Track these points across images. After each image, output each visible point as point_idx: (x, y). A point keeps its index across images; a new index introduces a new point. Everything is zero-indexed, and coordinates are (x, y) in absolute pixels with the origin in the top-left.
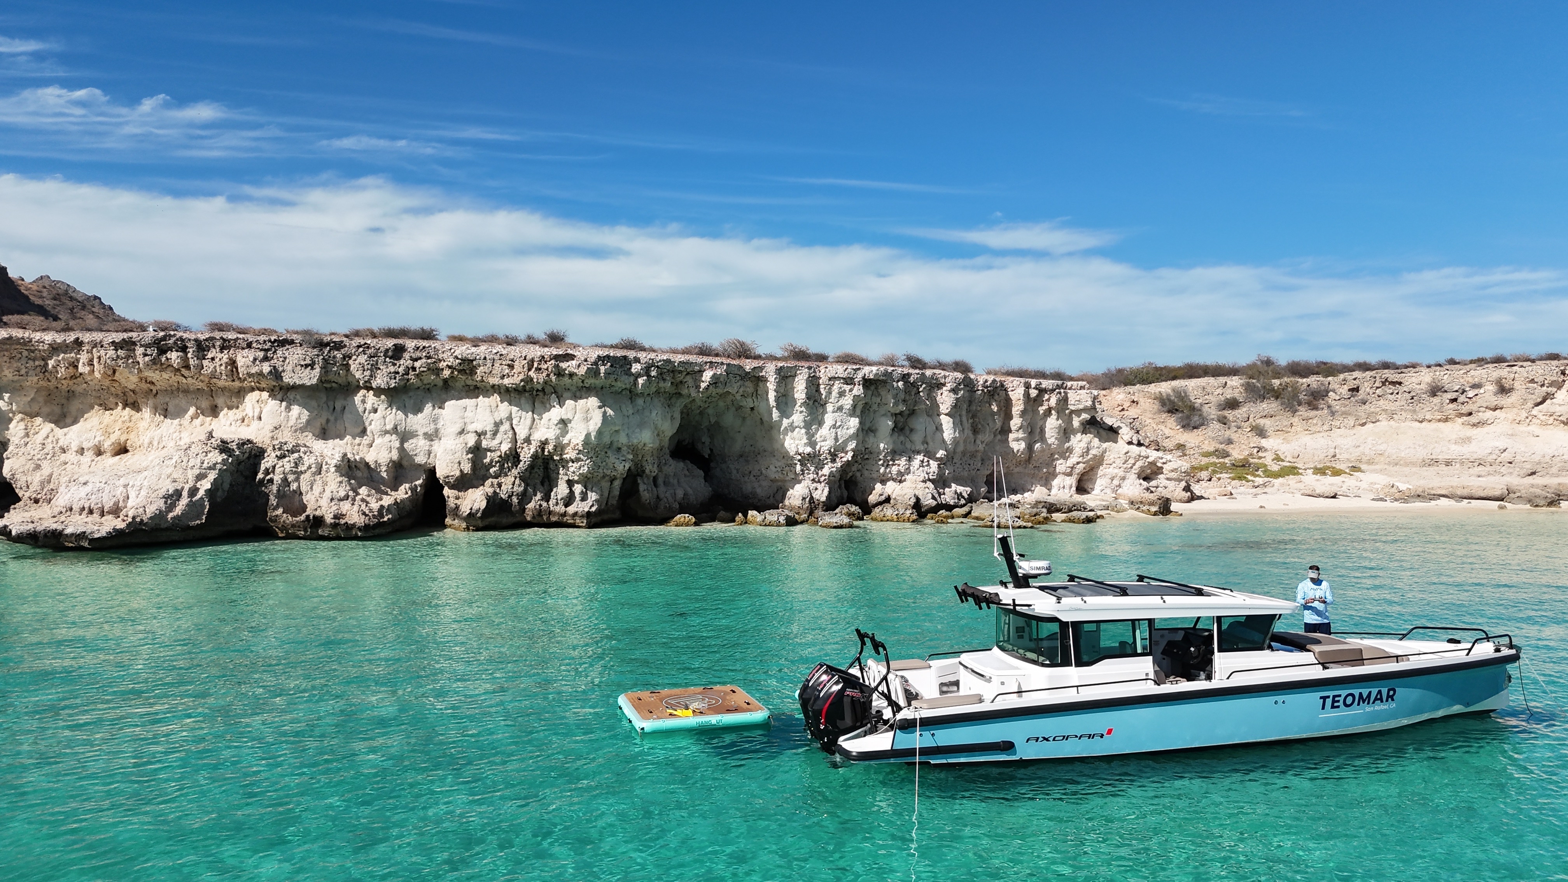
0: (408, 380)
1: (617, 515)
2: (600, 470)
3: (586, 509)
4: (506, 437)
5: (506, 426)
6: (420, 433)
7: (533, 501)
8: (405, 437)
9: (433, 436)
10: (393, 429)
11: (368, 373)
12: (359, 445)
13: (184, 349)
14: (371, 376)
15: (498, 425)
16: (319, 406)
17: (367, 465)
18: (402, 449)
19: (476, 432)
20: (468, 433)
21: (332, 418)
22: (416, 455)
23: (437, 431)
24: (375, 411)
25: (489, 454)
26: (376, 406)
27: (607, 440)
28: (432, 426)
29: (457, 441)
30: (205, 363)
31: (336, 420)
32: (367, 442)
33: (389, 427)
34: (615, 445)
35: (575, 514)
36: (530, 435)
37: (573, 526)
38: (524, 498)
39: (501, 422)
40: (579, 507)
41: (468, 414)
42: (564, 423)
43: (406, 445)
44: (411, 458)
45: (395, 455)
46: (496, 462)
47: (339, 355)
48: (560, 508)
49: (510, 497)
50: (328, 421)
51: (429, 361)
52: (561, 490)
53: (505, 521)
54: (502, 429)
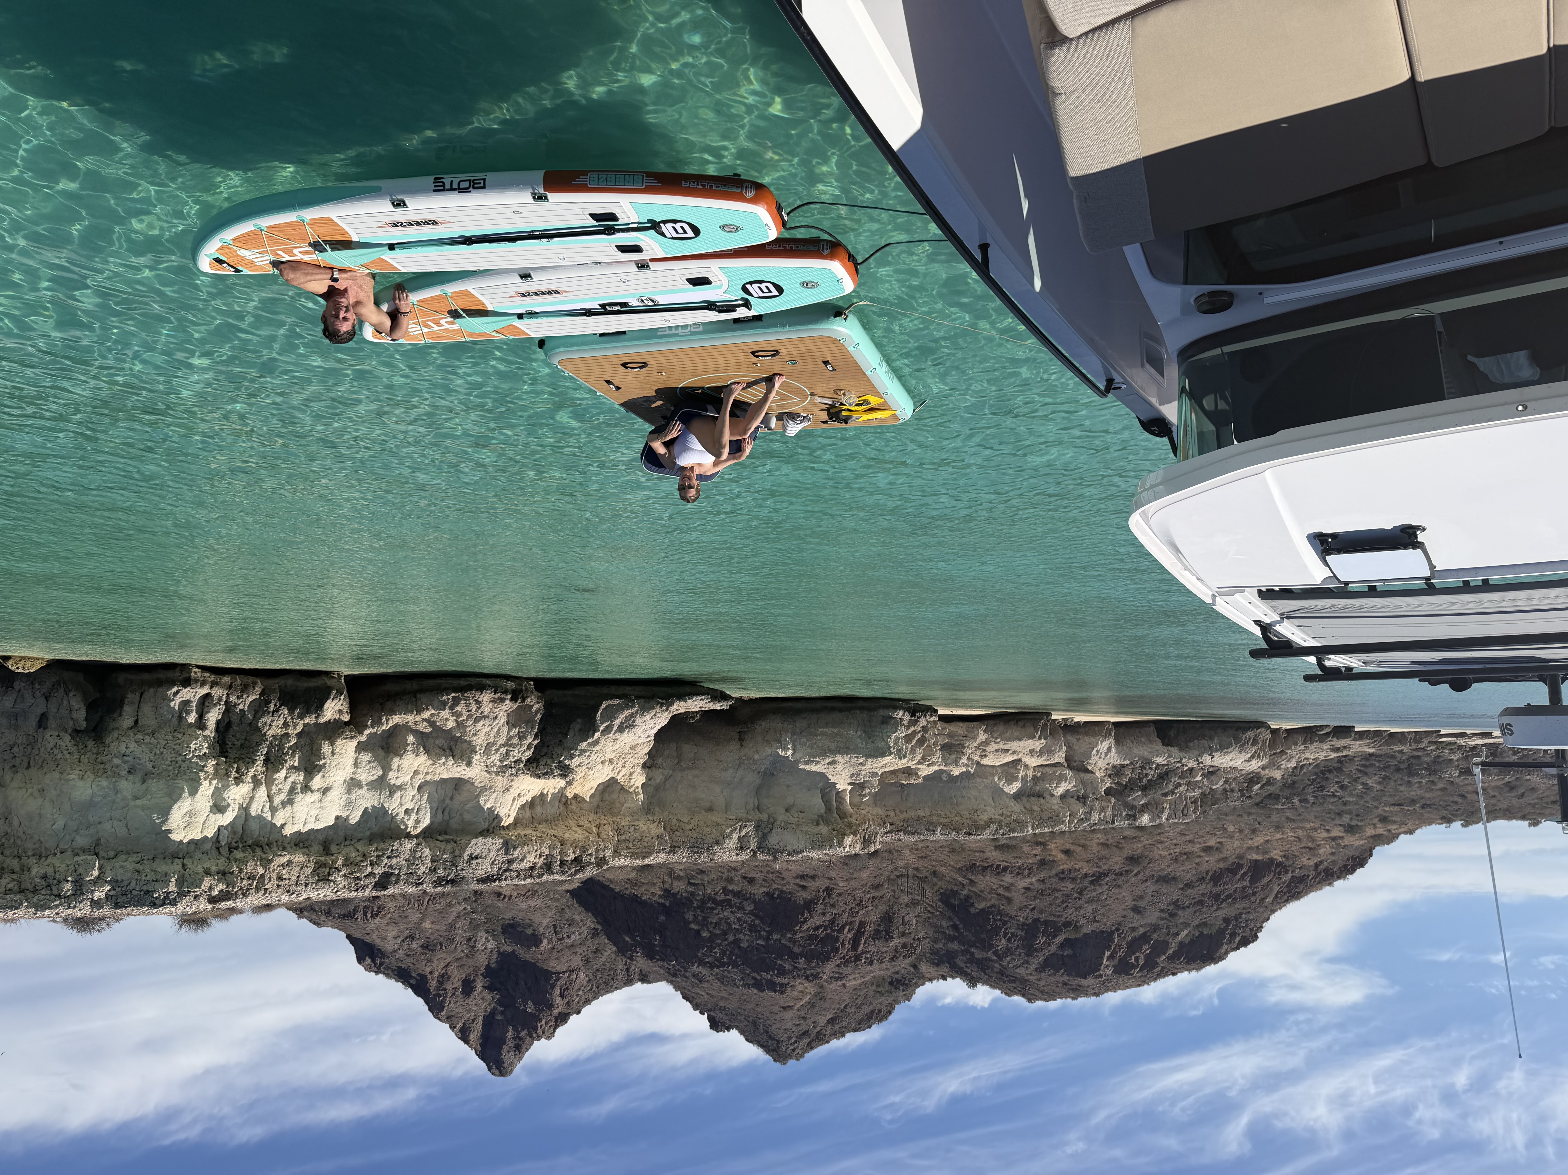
0: (377, 849)
1: (121, 678)
2: (163, 742)
3: (185, 691)
4: (280, 786)
5: (277, 800)
6: (365, 788)
7: (248, 703)
8: (380, 784)
9: (353, 784)
10: (395, 792)
11: (419, 854)
12: (427, 773)
13: (562, 863)
14: (415, 851)
15: (290, 802)
16: (461, 815)
17: (427, 751)
18: (386, 768)
19: (312, 792)
20: (318, 790)
21: (448, 801)
22: (370, 762)
23: (349, 792)
24: (407, 812)
25: (296, 764)
26: (406, 817)
27: (156, 786)
28: (353, 796)
29: (333, 779)
30: (547, 852)
31: (444, 801)
32: (419, 777)
33: (398, 795)
34: (138, 777)
35: (203, 684)
36: (253, 789)
37: (204, 668)
38: (260, 707)
39: (284, 804)
40: (192, 694)
41: (314, 813)
42: (219, 808)
43: (380, 773)
44: (376, 758)
45: (396, 762)
46: (287, 753)
47: (441, 872)
48: (217, 692)
49: (277, 710)
50: (451, 799)
51: (358, 875)
52: (213, 717)
53: (290, 682)
54: (283, 796)
